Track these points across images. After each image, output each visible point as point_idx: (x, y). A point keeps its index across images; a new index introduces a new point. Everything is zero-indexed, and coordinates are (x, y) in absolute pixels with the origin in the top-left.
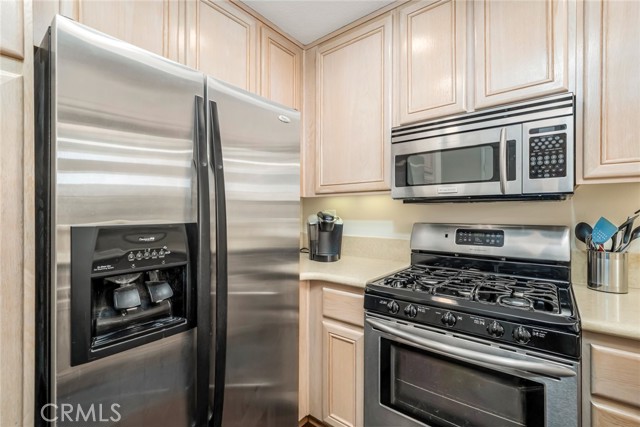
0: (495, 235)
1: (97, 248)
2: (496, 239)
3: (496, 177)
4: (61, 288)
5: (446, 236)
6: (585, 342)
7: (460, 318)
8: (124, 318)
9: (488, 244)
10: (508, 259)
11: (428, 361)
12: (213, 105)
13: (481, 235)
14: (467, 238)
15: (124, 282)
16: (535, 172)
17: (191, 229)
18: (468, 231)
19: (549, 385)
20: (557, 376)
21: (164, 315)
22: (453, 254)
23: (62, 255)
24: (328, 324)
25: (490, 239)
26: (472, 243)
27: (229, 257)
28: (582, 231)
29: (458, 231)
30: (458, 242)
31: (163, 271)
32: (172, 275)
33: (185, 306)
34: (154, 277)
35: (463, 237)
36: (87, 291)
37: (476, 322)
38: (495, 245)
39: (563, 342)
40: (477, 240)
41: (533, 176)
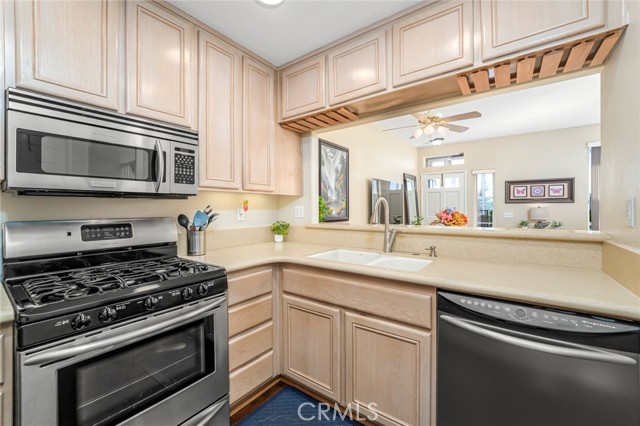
2: (125, 231)
3: (152, 179)
5: (69, 234)
7: (160, 298)
9: (120, 237)
13: (110, 230)
14: (96, 233)
16: (178, 179)
22: (75, 254)
25: (120, 232)
26: (102, 238)
28: (182, 220)
29: (83, 228)
35: (90, 234)
37: (174, 294)
38: (126, 236)
40: (107, 234)
41: (177, 181)
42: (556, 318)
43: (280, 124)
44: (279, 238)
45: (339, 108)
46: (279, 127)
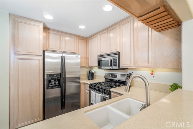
1: (49, 76)
4: (46, 83)
8: (52, 85)
10: (118, 80)
12: (64, 57)
15: (52, 81)
17: (61, 74)
21: (57, 85)
23: (46, 78)
24: (86, 91)
25: (115, 76)
27: (66, 79)
30: (111, 77)
31: (57, 79)
32: (58, 80)
33: (60, 84)
34: (56, 80)
36: (48, 81)
38: (116, 78)
40: (113, 77)
41: (114, 66)
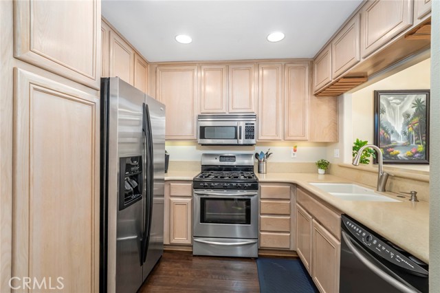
0: (233, 158)
3: (236, 138)
5: (216, 159)
6: (259, 184)
9: (231, 161)
10: (237, 166)
11: (218, 201)
12: (147, 106)
13: (228, 158)
14: (224, 159)
16: (247, 137)
18: (224, 157)
19: (252, 198)
20: (253, 195)
22: (218, 166)
24: (172, 199)
25: (231, 159)
26: (225, 161)
28: (257, 155)
29: (220, 157)
30: (220, 161)
35: (222, 159)
37: (233, 185)
39: (255, 186)
40: (227, 160)
41: (246, 138)
42: (384, 248)
43: (316, 95)
44: (321, 171)
45: (339, 79)
46: (314, 97)
